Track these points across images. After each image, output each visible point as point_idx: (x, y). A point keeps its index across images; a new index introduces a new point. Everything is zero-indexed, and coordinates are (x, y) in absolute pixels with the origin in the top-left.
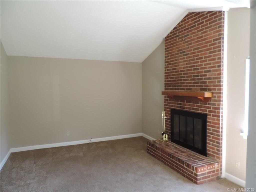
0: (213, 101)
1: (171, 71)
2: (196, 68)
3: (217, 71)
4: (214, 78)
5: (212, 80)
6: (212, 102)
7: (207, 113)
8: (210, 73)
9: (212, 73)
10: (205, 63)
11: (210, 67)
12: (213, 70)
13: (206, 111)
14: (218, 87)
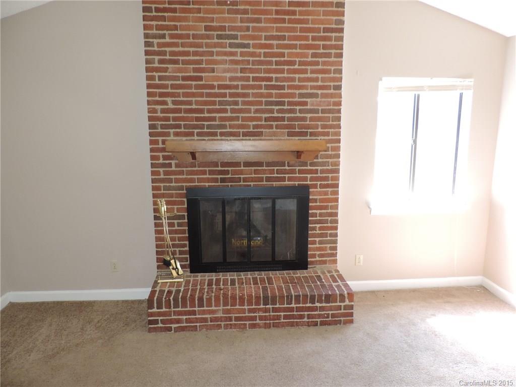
0: (321, 158)
1: (178, 82)
2: (273, 83)
3: (332, 96)
4: (323, 111)
5: (320, 115)
6: (320, 160)
7: (309, 182)
8: (314, 99)
9: (319, 99)
10: (302, 76)
11: (313, 87)
12: (322, 93)
13: (305, 179)
14: (334, 129)
